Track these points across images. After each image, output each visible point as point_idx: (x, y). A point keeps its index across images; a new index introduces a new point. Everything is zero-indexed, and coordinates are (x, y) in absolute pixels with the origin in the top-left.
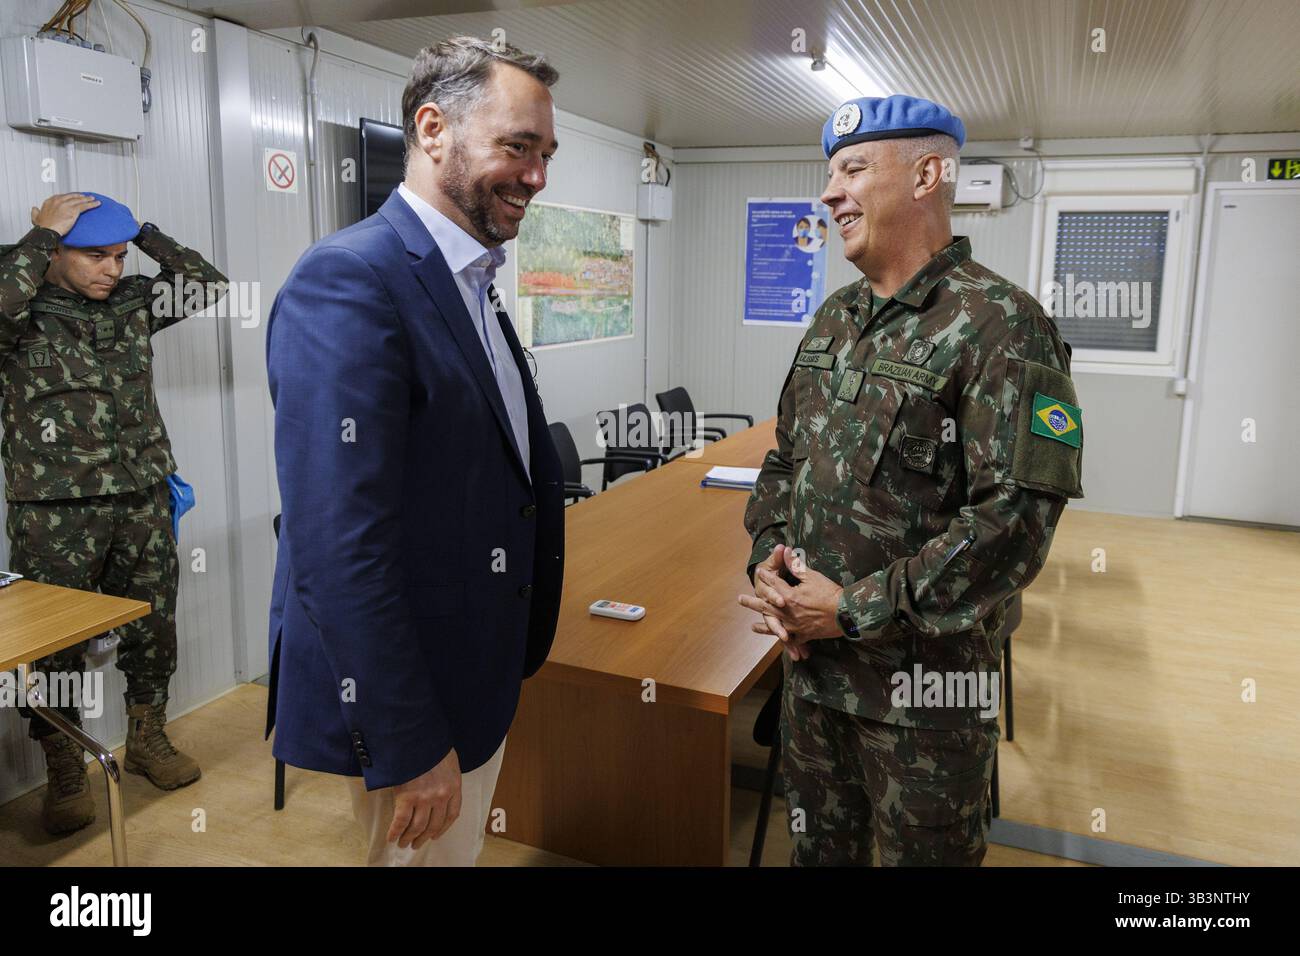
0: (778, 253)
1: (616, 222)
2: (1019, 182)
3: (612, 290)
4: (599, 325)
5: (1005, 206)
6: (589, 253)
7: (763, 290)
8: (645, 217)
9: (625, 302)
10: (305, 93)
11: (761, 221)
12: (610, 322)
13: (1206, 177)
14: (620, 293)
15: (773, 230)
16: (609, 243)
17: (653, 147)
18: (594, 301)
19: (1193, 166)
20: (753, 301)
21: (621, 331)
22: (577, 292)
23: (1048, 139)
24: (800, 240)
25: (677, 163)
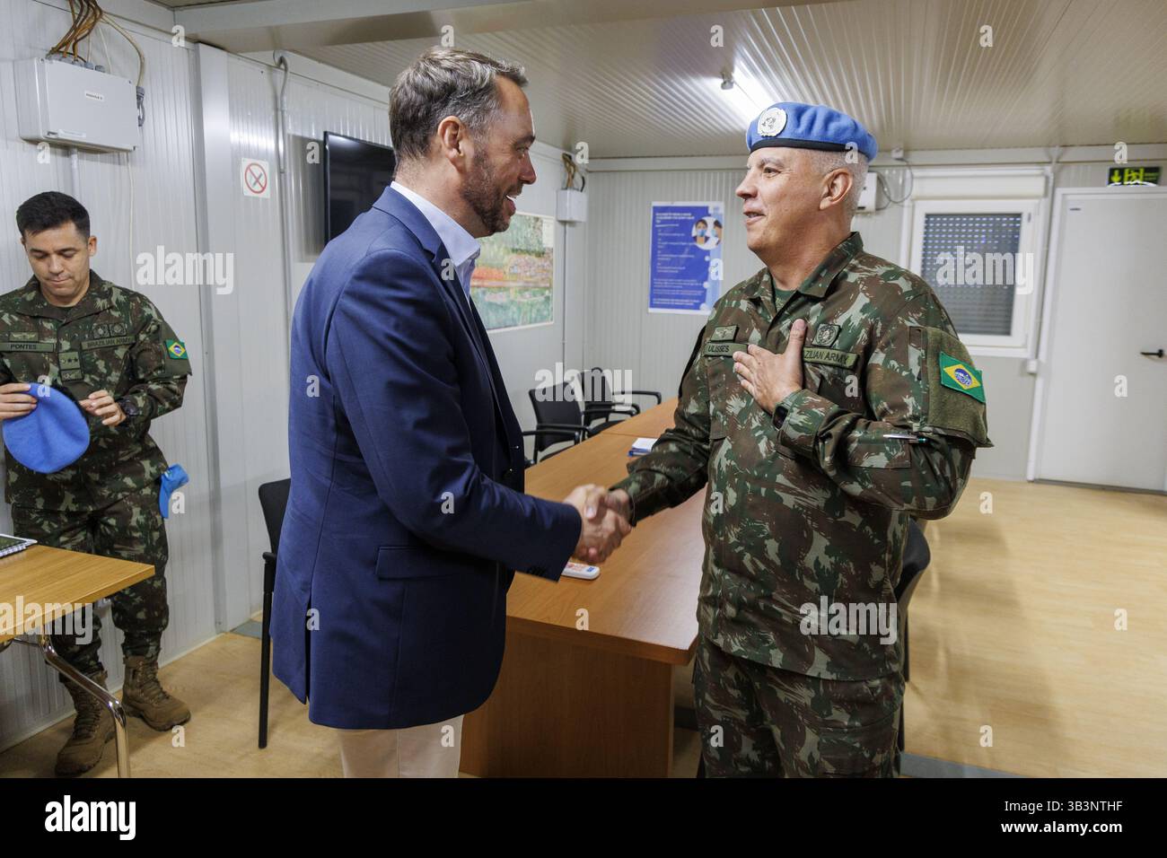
0: (680, 250)
1: (539, 223)
2: (890, 188)
3: (535, 283)
4: (525, 313)
5: (878, 209)
6: (517, 250)
7: (666, 282)
8: (563, 219)
9: (547, 293)
10: (276, 110)
11: (663, 222)
12: (534, 311)
13: (1054, 183)
14: (542, 285)
15: (674, 230)
16: (534, 241)
17: (570, 157)
18: (520, 292)
19: (1042, 175)
20: (656, 292)
21: (543, 319)
22: (507, 284)
23: (916, 150)
24: (698, 239)
25: (590, 172)
